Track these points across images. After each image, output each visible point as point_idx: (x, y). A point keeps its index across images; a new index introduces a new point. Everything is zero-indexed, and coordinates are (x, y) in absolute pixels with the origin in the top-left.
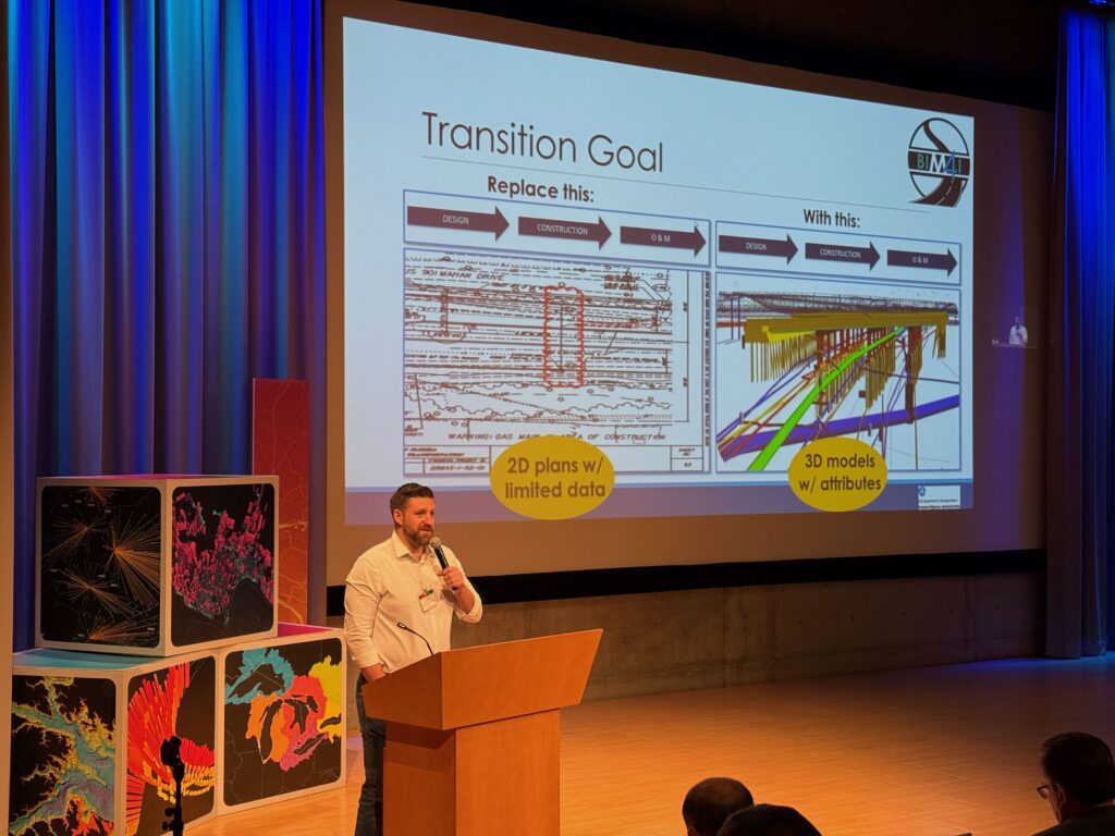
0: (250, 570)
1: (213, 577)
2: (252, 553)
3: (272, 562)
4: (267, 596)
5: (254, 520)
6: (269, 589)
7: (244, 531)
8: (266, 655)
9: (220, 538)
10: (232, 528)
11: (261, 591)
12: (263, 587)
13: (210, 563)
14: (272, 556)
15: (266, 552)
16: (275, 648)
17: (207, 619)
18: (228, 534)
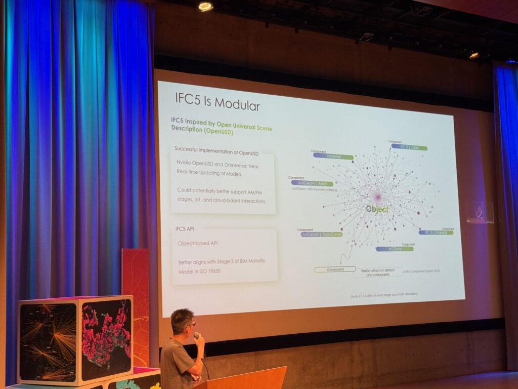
0: (119, 342)
1: (102, 346)
2: (121, 334)
3: (130, 337)
4: (128, 354)
5: (122, 317)
6: (129, 350)
7: (116, 323)
8: (128, 384)
9: (105, 327)
10: (111, 321)
11: (125, 352)
12: (126, 350)
13: (100, 339)
14: (130, 334)
15: (127, 333)
16: (132, 380)
17: (99, 367)
18: (109, 325)
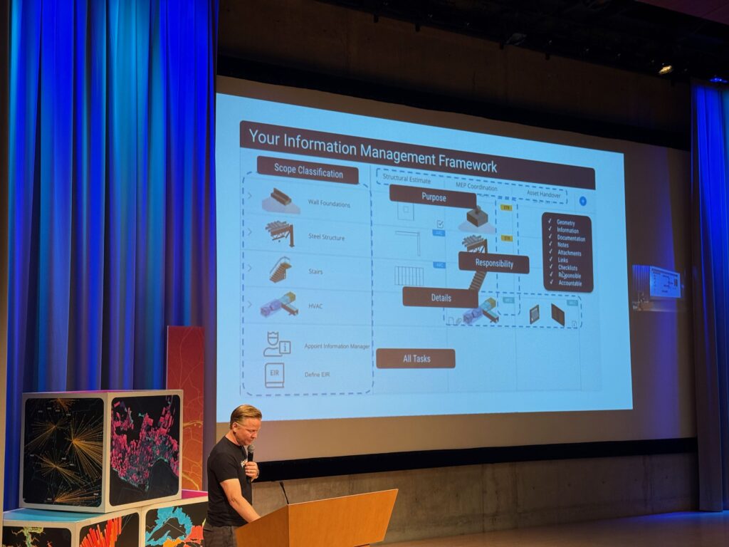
0: (163, 454)
1: (138, 459)
2: (165, 442)
3: (178, 448)
4: (174, 471)
5: (166, 419)
6: (176, 466)
7: (159, 427)
8: (173, 512)
9: (144, 432)
10: (151, 425)
11: (170, 467)
12: (172, 465)
13: (136, 449)
14: (178, 444)
15: (174, 441)
16: (180, 507)
17: (133, 487)
18: (148, 430)
